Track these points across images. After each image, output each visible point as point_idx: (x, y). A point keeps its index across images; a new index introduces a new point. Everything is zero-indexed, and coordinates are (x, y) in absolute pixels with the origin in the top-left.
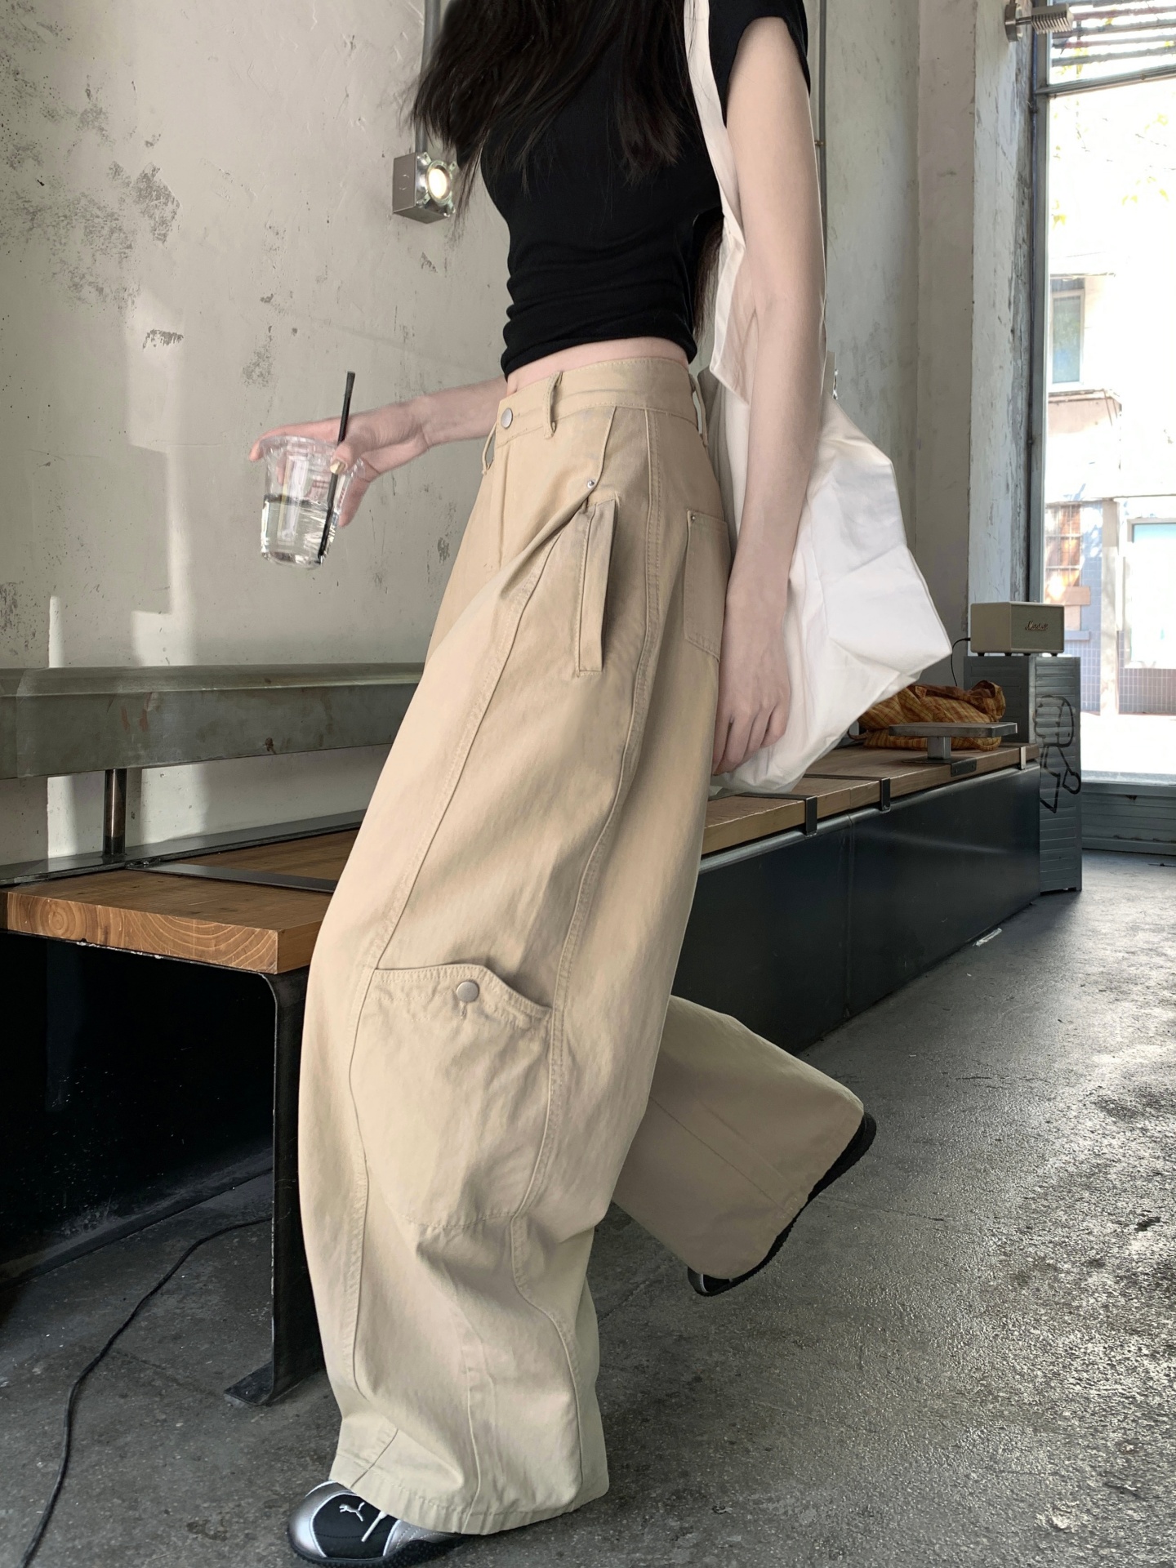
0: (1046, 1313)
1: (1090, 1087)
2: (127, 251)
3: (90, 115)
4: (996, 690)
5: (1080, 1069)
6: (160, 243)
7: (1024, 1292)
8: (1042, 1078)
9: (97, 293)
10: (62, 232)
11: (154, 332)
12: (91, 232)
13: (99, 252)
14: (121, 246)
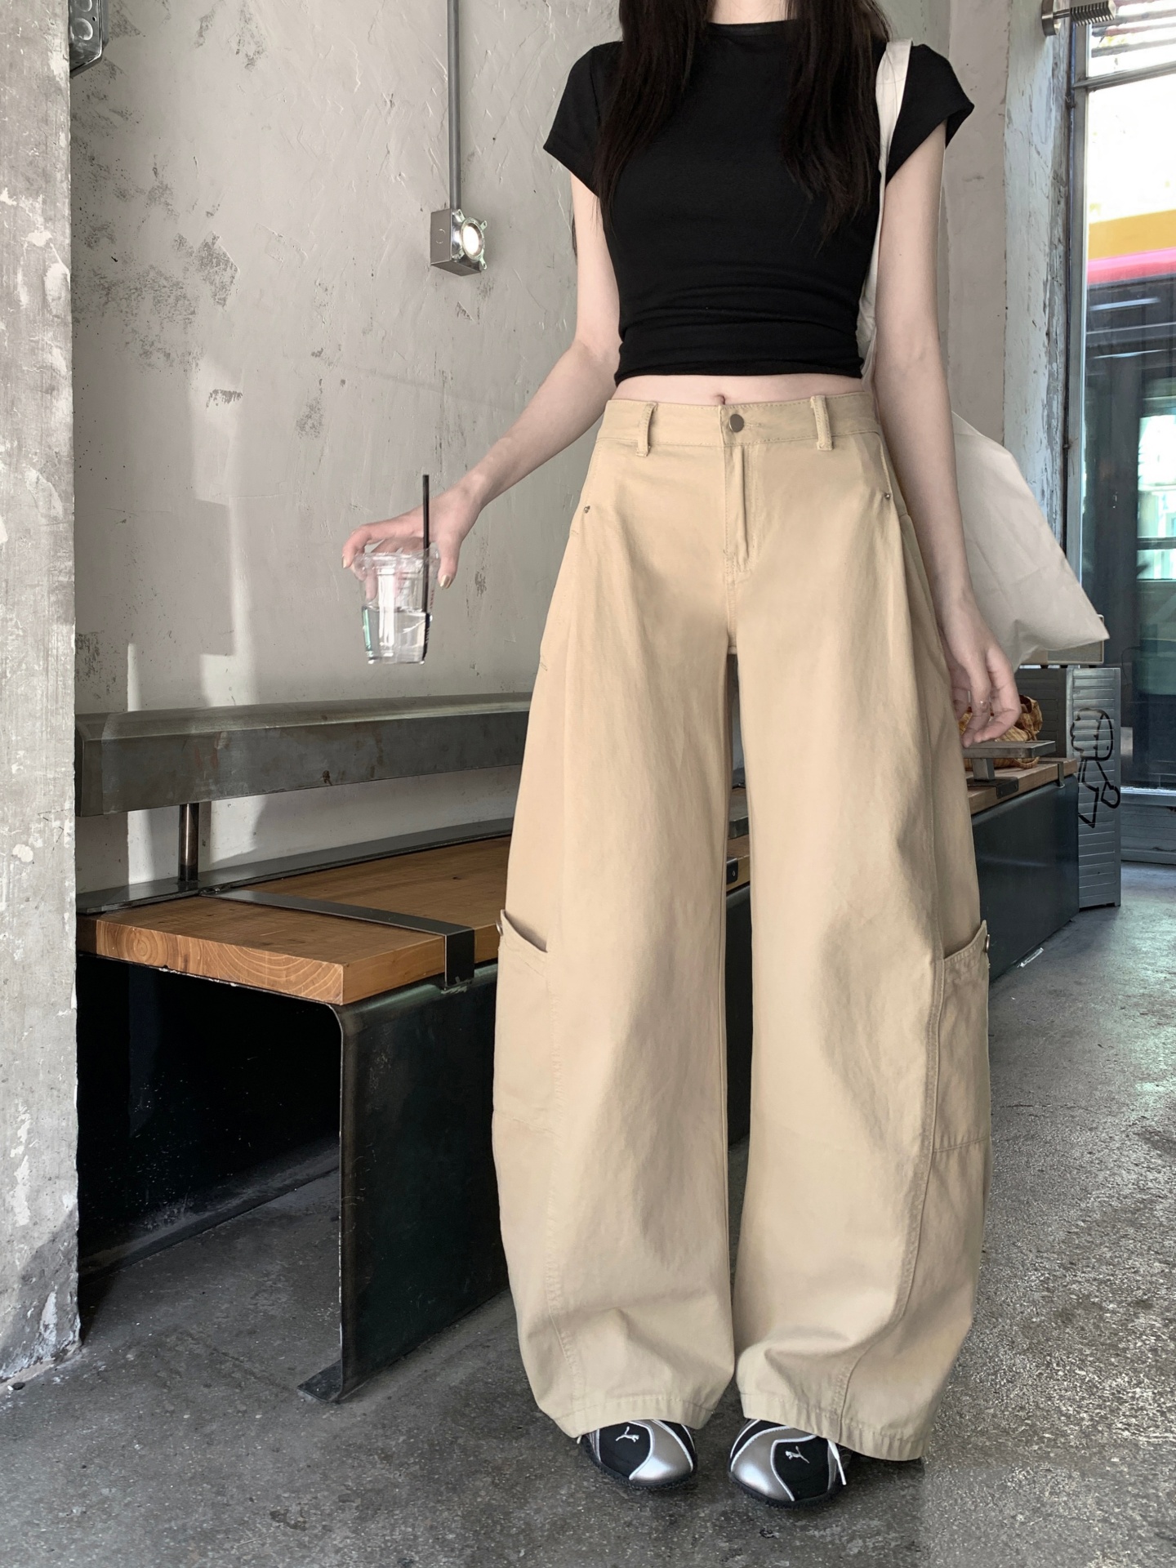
0: (1092, 1355)
1: (1134, 1116)
2: (190, 317)
3: (157, 191)
4: (1033, 705)
5: (1123, 1098)
6: (220, 307)
7: (1068, 1330)
8: (1083, 1105)
9: (165, 358)
10: (134, 303)
11: (216, 392)
12: (159, 302)
13: (167, 320)
14: (185, 313)
